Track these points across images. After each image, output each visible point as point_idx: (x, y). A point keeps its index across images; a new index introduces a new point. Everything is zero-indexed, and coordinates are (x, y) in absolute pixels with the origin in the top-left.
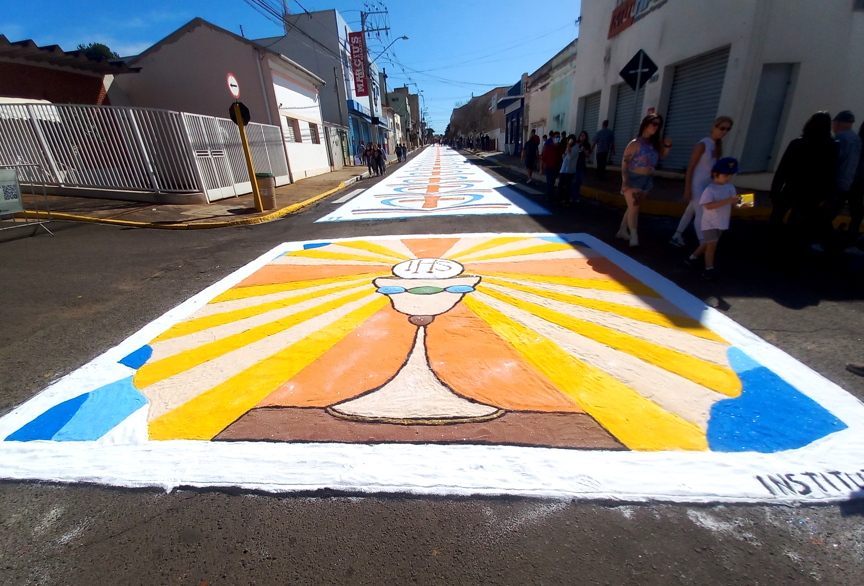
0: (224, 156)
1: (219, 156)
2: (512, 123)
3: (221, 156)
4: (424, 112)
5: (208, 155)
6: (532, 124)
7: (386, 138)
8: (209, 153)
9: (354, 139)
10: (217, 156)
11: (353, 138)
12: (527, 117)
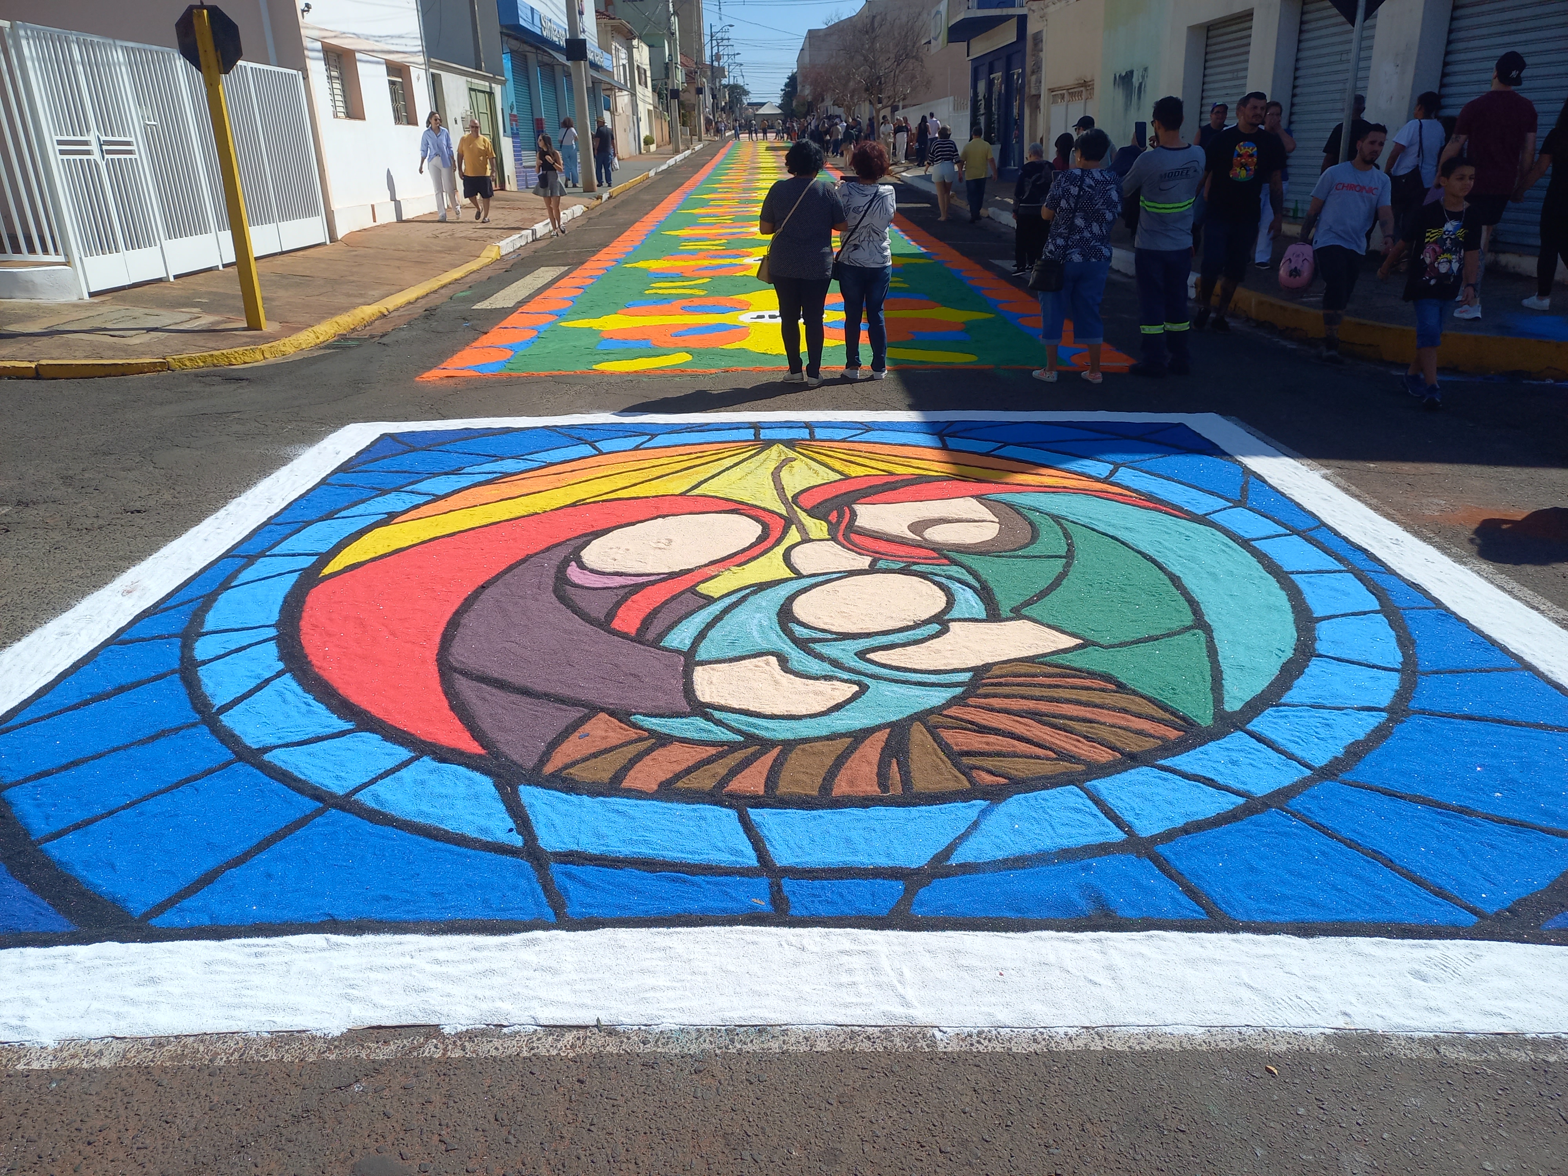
0: (137, 156)
1: (122, 157)
2: (990, 84)
3: (128, 157)
4: (719, 35)
5: (88, 152)
6: (1052, 90)
7: (608, 109)
8: (94, 147)
9: (515, 112)
10: (116, 157)
11: (512, 109)
12: (1037, 69)
